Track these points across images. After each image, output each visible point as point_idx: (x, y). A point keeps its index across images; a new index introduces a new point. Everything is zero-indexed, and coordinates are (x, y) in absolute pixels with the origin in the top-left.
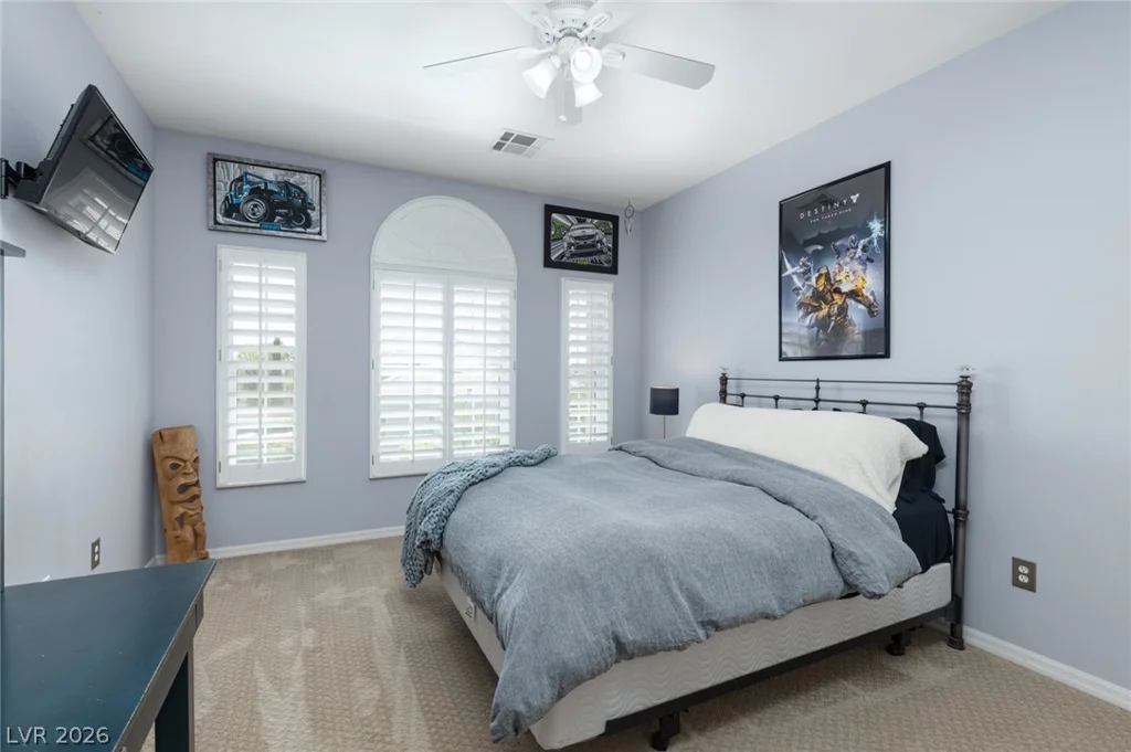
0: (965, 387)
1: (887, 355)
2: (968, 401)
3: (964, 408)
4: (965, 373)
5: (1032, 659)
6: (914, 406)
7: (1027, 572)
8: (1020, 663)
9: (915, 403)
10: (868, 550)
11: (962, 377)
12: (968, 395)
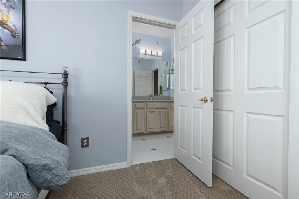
0: (66, 75)
1: (24, 59)
2: (67, 81)
3: (65, 84)
4: (66, 69)
5: (88, 170)
6: (42, 83)
7: (86, 141)
8: (84, 174)
9: (43, 82)
10: (54, 157)
11: (64, 71)
12: (67, 79)
